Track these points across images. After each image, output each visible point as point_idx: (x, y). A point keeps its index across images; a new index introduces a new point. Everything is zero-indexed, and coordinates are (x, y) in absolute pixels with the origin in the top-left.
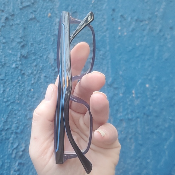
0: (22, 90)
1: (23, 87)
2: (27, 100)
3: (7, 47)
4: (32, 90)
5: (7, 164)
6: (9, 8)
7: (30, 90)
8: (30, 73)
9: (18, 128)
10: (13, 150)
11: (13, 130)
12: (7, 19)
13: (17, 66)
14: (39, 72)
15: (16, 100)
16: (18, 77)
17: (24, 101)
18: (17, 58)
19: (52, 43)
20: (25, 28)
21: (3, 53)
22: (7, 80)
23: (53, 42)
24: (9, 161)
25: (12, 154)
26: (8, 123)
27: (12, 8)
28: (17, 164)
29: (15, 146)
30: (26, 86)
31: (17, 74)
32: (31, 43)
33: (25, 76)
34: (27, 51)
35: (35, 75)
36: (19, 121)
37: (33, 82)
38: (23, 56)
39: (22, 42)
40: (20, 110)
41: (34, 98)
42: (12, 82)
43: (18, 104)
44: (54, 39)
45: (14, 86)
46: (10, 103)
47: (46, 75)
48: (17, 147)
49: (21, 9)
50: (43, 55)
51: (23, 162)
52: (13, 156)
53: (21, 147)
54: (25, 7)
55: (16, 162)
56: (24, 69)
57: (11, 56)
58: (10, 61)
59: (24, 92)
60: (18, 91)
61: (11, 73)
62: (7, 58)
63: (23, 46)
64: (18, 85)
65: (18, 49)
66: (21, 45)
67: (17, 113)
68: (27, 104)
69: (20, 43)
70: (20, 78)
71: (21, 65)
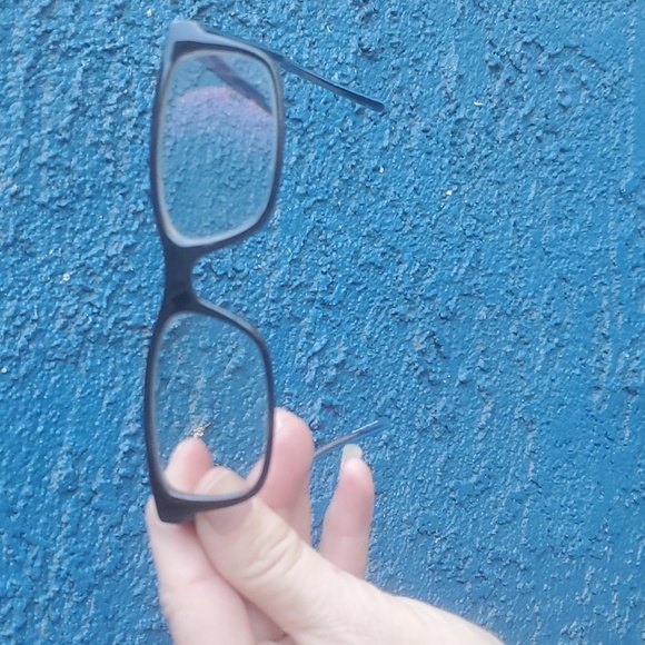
0: (353, 167)
1: (356, 157)
2: (362, 201)
3: (320, 14)
4: (382, 170)
5: (290, 400)
7: (376, 169)
9: (330, 287)
10: (309, 359)
11: (315, 293)
14: (407, 112)
15: (331, 197)
16: (345, 120)
17: (353, 204)
18: (346, 55)
19: (455, 21)
21: (306, 32)
22: (312, 123)
23: (458, 16)
24: (295, 392)
25: (304, 370)
26: (303, 267)
28: (317, 406)
29: (317, 347)
30: (365, 154)
31: (341, 109)
32: (393, 9)
34: (377, 35)
35: (394, 122)
36: (334, 266)
37: (385, 143)
38: (366, 51)
39: (365, 2)
40: (340, 232)
41: (383, 197)
42: (326, 132)
43: (338, 208)
44: (463, 8)
45: (330, 148)
46: (315, 202)
47: (428, 127)
48: (325, 347)
50: (424, 55)
51: (335, 402)
52: (309, 377)
53: (335, 355)
55: (315, 400)
57: (330, 45)
58: (327, 60)
59: (357, 173)
60: (340, 167)
61: (325, 103)
62: (316, 51)
63: (369, 15)
64: (343, 145)
65: (350, 26)
66: (362, 13)
67: (331, 240)
68: (362, 215)
69: (361, 7)
70: (349, 123)
71: (355, 79)
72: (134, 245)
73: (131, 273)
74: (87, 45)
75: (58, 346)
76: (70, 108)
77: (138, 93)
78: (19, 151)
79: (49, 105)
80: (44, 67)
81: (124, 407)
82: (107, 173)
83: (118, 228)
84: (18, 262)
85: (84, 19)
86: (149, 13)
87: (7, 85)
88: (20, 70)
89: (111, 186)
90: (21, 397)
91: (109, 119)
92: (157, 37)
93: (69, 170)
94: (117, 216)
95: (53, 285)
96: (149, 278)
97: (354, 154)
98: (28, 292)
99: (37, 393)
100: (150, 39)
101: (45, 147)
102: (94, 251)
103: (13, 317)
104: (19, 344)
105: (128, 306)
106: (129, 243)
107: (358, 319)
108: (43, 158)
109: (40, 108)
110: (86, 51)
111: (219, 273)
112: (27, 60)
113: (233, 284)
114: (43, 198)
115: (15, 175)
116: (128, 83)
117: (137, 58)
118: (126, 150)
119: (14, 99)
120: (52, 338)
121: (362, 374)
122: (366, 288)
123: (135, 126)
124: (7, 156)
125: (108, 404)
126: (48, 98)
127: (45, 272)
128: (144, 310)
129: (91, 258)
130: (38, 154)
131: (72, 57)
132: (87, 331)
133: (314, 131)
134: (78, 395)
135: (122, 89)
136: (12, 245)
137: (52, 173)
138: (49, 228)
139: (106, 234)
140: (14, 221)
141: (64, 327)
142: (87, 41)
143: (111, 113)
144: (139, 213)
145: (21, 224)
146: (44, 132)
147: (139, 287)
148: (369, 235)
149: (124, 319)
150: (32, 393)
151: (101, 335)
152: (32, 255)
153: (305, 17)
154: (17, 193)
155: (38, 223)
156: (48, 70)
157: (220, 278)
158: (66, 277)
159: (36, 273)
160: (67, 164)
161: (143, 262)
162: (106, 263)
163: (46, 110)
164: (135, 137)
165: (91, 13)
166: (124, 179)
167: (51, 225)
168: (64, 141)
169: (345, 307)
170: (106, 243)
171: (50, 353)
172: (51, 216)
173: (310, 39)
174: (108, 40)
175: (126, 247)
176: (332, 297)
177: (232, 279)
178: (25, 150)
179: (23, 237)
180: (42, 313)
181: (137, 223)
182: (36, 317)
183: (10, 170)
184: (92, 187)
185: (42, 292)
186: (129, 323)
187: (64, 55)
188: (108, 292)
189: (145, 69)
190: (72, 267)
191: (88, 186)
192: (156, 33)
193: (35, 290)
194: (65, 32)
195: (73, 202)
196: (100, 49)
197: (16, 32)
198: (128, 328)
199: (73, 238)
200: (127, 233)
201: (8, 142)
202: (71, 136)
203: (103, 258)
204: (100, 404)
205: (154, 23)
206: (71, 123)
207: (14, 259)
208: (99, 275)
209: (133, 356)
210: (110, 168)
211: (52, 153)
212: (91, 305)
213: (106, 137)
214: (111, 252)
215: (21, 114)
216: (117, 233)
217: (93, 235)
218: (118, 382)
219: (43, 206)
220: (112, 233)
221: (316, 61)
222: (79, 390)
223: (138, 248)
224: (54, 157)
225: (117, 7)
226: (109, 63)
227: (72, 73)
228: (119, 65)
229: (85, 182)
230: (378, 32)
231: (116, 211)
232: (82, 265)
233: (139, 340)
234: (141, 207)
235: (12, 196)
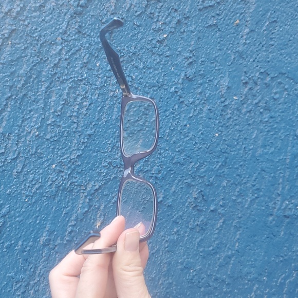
0: (175, 124)
1: (177, 120)
2: (178, 138)
3: (170, 63)
4: (188, 126)
6: (185, 7)
7: (186, 125)
8: (190, 103)
9: (159, 172)
11: (153, 174)
12: (179, 21)
13: (177, 90)
14: (203, 102)
15: (164, 136)
16: (175, 105)
17: (174, 139)
18: (179, 79)
19: (230, 63)
20: (199, 38)
21: (163, 70)
23: (231, 61)
26: (149, 163)
27: (189, 7)
30: (181, 119)
31: (173, 101)
32: (203, 59)
33: (184, 106)
34: (194, 70)
35: (196, 106)
36: (162, 163)
37: (191, 115)
38: (188, 77)
39: (190, 57)
40: (167, 150)
41: (187, 136)
42: (166, 111)
43: (167, 141)
44: (234, 58)
45: (167, 117)
47: (211, 108)
49: (200, 10)
50: (214, 78)
54: (206, 8)
56: (183, 95)
57: (172, 76)
58: (170, 82)
59: (177, 127)
60: (170, 124)
61: (167, 99)
62: (166, 78)
63: (191, 63)
64: (172, 116)
65: (183, 67)
66: (188, 62)
67: (163, 153)
68: (177, 143)
69: (188, 59)
70: (177, 107)
71: (181, 89)
72: (81, 155)
73: (79, 166)
74: (71, 78)
75: (48, 192)
76: (62, 103)
77: (90, 96)
78: (40, 119)
79: (54, 101)
80: (53, 87)
81: (71, 215)
82: (74, 127)
83: (76, 148)
84: (36, 160)
85: (71, 67)
86: (98, 64)
87: (38, 94)
88: (43, 88)
89: (75, 132)
90: (32, 210)
91: (77, 107)
92: (100, 74)
93: (59, 126)
94: (76, 144)
95: (48, 169)
96: (86, 167)
97: (177, 119)
98: (38, 172)
99: (38, 209)
100: (97, 75)
101: (51, 117)
102: (65, 157)
103: (32, 181)
104: (33, 191)
105: (77, 177)
106: (79, 154)
107: (170, 184)
108: (49, 122)
109: (50, 102)
110: (71, 80)
111: (114, 166)
112: (47, 85)
113: (120, 169)
114: (48, 137)
115: (38, 128)
116: (86, 92)
117: (91, 83)
118: (82, 118)
119: (40, 99)
120: (46, 189)
121: (169, 206)
122: (175, 172)
123: (87, 109)
124: (36, 121)
125: (65, 214)
126: (54, 99)
127: (46, 165)
128: (82, 179)
129: (64, 159)
130: (48, 120)
131: (65, 83)
132: (59, 187)
133: (161, 110)
134: (53, 210)
135: (83, 95)
136: (34, 154)
137: (52, 127)
138: (49, 148)
139: (71, 150)
140: (36, 145)
141: (51, 184)
142: (71, 76)
143: (78, 104)
144: (85, 143)
145: (39, 146)
146: (51, 111)
147: (82, 170)
148: (179, 151)
149: (74, 182)
150: (36, 208)
151: (65, 188)
152: (42, 158)
153: (163, 65)
154: (38, 135)
155: (45, 146)
156: (55, 88)
157: (115, 167)
158: (54, 166)
159: (42, 164)
160: (59, 124)
161: (84, 161)
162: (70, 161)
163: (52, 103)
164: (86, 114)
165: (74, 65)
166: (80, 129)
167: (50, 146)
168: (59, 115)
169: (165, 179)
170: (71, 154)
171: (44, 194)
172: (50, 143)
173: (164, 73)
174: (80, 76)
175: (78, 155)
176: (160, 175)
177: (119, 168)
178: (43, 119)
179: (39, 151)
180: (43, 179)
181: (83, 146)
182: (40, 181)
183: (36, 126)
184: (67, 133)
185: (43, 172)
186: (76, 184)
187: (61, 82)
188: (69, 172)
189: (94, 87)
190: (56, 162)
191: (66, 132)
192: (100, 73)
193: (41, 171)
194: (63, 73)
195: (60, 138)
196: (77, 79)
197: (44, 73)
198: (75, 185)
199: (58, 152)
200: (79, 150)
201: (36, 116)
202: (61, 114)
203: (69, 159)
204: (62, 213)
205: (99, 69)
206: (62, 109)
207: (35, 159)
208: (67, 166)
209: (77, 196)
210: (75, 125)
211: (53, 120)
212: (62, 177)
213: (75, 114)
214: (72, 157)
215: (42, 105)
216: (75, 150)
217: (66, 150)
218: (70, 205)
219: (47, 140)
220: (73, 150)
221: (165, 82)
222: (54, 208)
223: (83, 155)
224: (54, 122)
225: (85, 63)
226: (79, 85)
227: (64, 89)
228: (83, 86)
229: (65, 131)
230: (194, 69)
231: (76, 142)
232: (61, 162)
233: (79, 190)
234: (86, 140)
235: (36, 136)
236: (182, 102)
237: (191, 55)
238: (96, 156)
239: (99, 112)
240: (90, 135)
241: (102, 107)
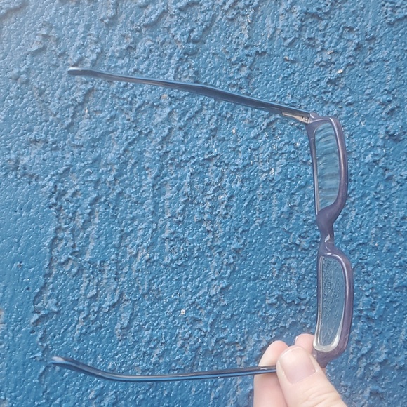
0: (386, 218)
1: (387, 210)
2: (395, 242)
3: (356, 114)
5: (346, 390)
6: (365, 23)
7: (404, 218)
8: (404, 177)
9: (372, 307)
10: (359, 359)
11: (361, 311)
12: (359, 47)
13: (377, 158)
15: (370, 241)
16: (378, 185)
17: (388, 244)
18: (377, 140)
20: (398, 70)
21: (346, 128)
22: (353, 190)
24: (350, 384)
25: (356, 367)
27: (371, 22)
28: (367, 394)
29: (365, 350)
30: (394, 208)
31: (374, 178)
33: (394, 184)
34: (399, 123)
36: (374, 291)
38: (392, 135)
39: (390, 101)
40: (378, 266)
42: (364, 196)
43: (375, 248)
45: (368, 206)
46: (358, 245)
48: (370, 350)
49: (391, 24)
51: (380, 390)
52: (360, 372)
53: (379, 355)
54: (399, 20)
55: (365, 388)
56: (391, 167)
57: (364, 135)
58: (362, 145)
59: (389, 222)
60: (376, 219)
61: (362, 175)
62: (354, 140)
63: (392, 110)
64: (377, 203)
65: (379, 120)
66: (387, 110)
67: (372, 272)
68: (395, 252)
69: (386, 105)
70: (381, 187)
71: (384, 156)
72: (227, 287)
73: (227, 306)
74: (193, 158)
75: (179, 359)
76: (182, 200)
77: (228, 184)
78: (150, 231)
79: (169, 199)
80: (166, 175)
81: (226, 400)
82: (208, 240)
83: (216, 276)
84: (151, 304)
85: (190, 140)
86: (234, 131)
87: (142, 189)
88: (149, 180)
89: (211, 248)
90: (155, 396)
91: (209, 204)
92: (239, 146)
93: (183, 240)
94: (216, 268)
95: (175, 318)
96: (239, 309)
97: (385, 208)
98: (158, 324)
99: (166, 393)
100: (235, 148)
101: (167, 227)
102: (201, 293)
103: (149, 342)
104: (153, 361)
105: (225, 329)
106: (224, 286)
107: (396, 328)
108: (165, 235)
109: (163, 202)
110: (192, 161)
111: (288, 301)
112: (154, 172)
113: (299, 308)
114: (167, 261)
115: (148, 248)
116: (221, 179)
117: (226, 162)
118: (221, 223)
119: (146, 198)
120: (175, 355)
121: (400, 368)
122: (400, 305)
123: (226, 206)
124: (143, 235)
125: (214, 399)
126: (168, 195)
127: (169, 310)
128: (236, 331)
129: (199, 298)
130: (163, 232)
131: (183, 167)
132: (198, 348)
133: (355, 195)
134: (193, 393)
135: (217, 183)
136: (148, 293)
137: (172, 243)
138: (171, 280)
139: (209, 280)
140: (148, 278)
141: (182, 346)
142: (193, 155)
143: (210, 200)
144: (231, 264)
145: (153, 279)
146: (166, 217)
147: (232, 315)
148: (401, 266)
149: (223, 338)
150: (163, 393)
151: (207, 350)
152: (161, 299)
153: (345, 118)
154: (149, 259)
155: (164, 277)
156: (168, 176)
157: (290, 304)
158: (183, 312)
159: (163, 310)
160: (182, 236)
161: (234, 297)
162: (209, 301)
163: (167, 203)
164: (226, 214)
165: (195, 136)
166: (219, 242)
167: (172, 277)
168: (180, 221)
169: (385, 319)
170: (209, 286)
171: (174, 365)
172: (172, 272)
173: (349, 133)
174: (207, 153)
175: (222, 289)
176: (374, 313)
177: (298, 305)
178: (154, 230)
179: (154, 288)
180: (168, 338)
181: (229, 271)
182: (163, 341)
183: (145, 244)
184: (198, 250)
185: (167, 324)
186: (226, 341)
187: (177, 166)
188: (211, 320)
189: (232, 168)
190: (186, 304)
191: (196, 249)
192: (239, 144)
193: (163, 322)
194: (178, 151)
195: (187, 261)
196: (201, 159)
197: (147, 155)
198: (225, 344)
199: (187, 285)
200: (222, 278)
201: (143, 226)
202: (184, 218)
203: (207, 297)
204: (209, 398)
205: (237, 137)
206: (184, 210)
207: (149, 303)
208: (205, 309)
209: (230, 363)
210: (210, 236)
211: (172, 230)
212: (200, 330)
213: (207, 216)
214: (213, 292)
215: (151, 208)
216: (216, 279)
217: (200, 282)
218: (221, 382)
219: (166, 266)
220: (213, 280)
221: (354, 147)
222: (194, 389)
223: (231, 288)
224: (173, 233)
225: (211, 130)
226: (208, 167)
227: (184, 177)
228: (215, 168)
229: (194, 247)
230: (400, 121)
231: (215, 264)
232: (194, 303)
233: (233, 352)
234: (232, 260)
235: (147, 261)
236: (390, 178)
237: (390, 98)
238: (254, 288)
239: (248, 209)
240: (237, 251)
241: (251, 201)
